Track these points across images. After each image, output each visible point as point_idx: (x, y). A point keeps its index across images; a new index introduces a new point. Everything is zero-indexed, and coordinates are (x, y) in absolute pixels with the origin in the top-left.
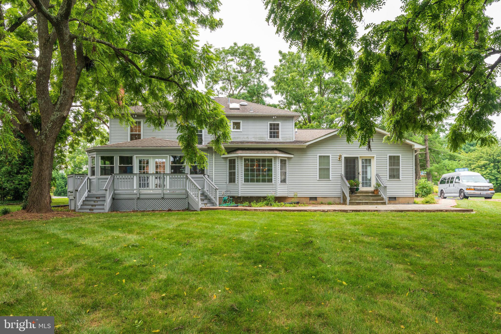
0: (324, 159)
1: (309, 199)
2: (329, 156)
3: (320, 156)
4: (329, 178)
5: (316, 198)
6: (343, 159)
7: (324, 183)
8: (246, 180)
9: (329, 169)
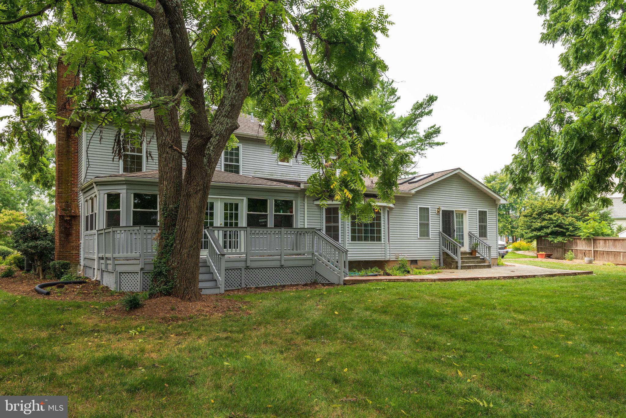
0: (424, 212)
1: (410, 262)
2: (428, 209)
3: (420, 208)
4: (428, 236)
5: (416, 260)
6: (441, 212)
7: (424, 242)
8: (353, 239)
9: (428, 224)
